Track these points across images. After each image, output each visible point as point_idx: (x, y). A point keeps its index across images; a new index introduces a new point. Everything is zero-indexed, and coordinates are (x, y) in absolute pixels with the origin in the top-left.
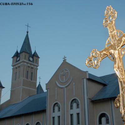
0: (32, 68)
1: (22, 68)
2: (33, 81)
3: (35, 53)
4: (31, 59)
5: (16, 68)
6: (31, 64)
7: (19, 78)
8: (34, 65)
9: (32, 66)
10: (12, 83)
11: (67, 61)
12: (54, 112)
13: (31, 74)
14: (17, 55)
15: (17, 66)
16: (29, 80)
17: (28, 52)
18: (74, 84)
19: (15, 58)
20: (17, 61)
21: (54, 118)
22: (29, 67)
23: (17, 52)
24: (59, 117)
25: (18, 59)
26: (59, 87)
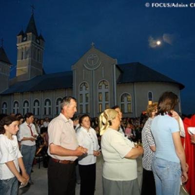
1: (29, 48)
2: (39, 62)
5: (22, 48)
9: (39, 48)
18: (103, 68)
23: (22, 32)
25: (25, 39)
26: (87, 69)
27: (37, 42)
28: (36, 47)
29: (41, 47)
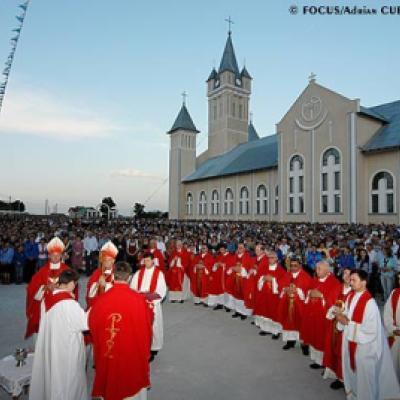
0: (240, 97)
1: (224, 99)
2: (242, 120)
3: (244, 70)
4: (238, 82)
5: (215, 99)
6: (239, 91)
7: (221, 115)
8: (244, 93)
9: (240, 94)
10: (210, 125)
11: (317, 82)
12: (291, 169)
13: (240, 108)
14: (214, 76)
15: (215, 96)
16: (237, 118)
17: (233, 69)
18: (330, 122)
19: (212, 81)
20: (215, 88)
21: (291, 179)
22: (235, 96)
23: (214, 71)
24: (301, 178)
25: (217, 84)
26: (301, 129)
27: (236, 85)
28: (236, 93)
29: (244, 90)
